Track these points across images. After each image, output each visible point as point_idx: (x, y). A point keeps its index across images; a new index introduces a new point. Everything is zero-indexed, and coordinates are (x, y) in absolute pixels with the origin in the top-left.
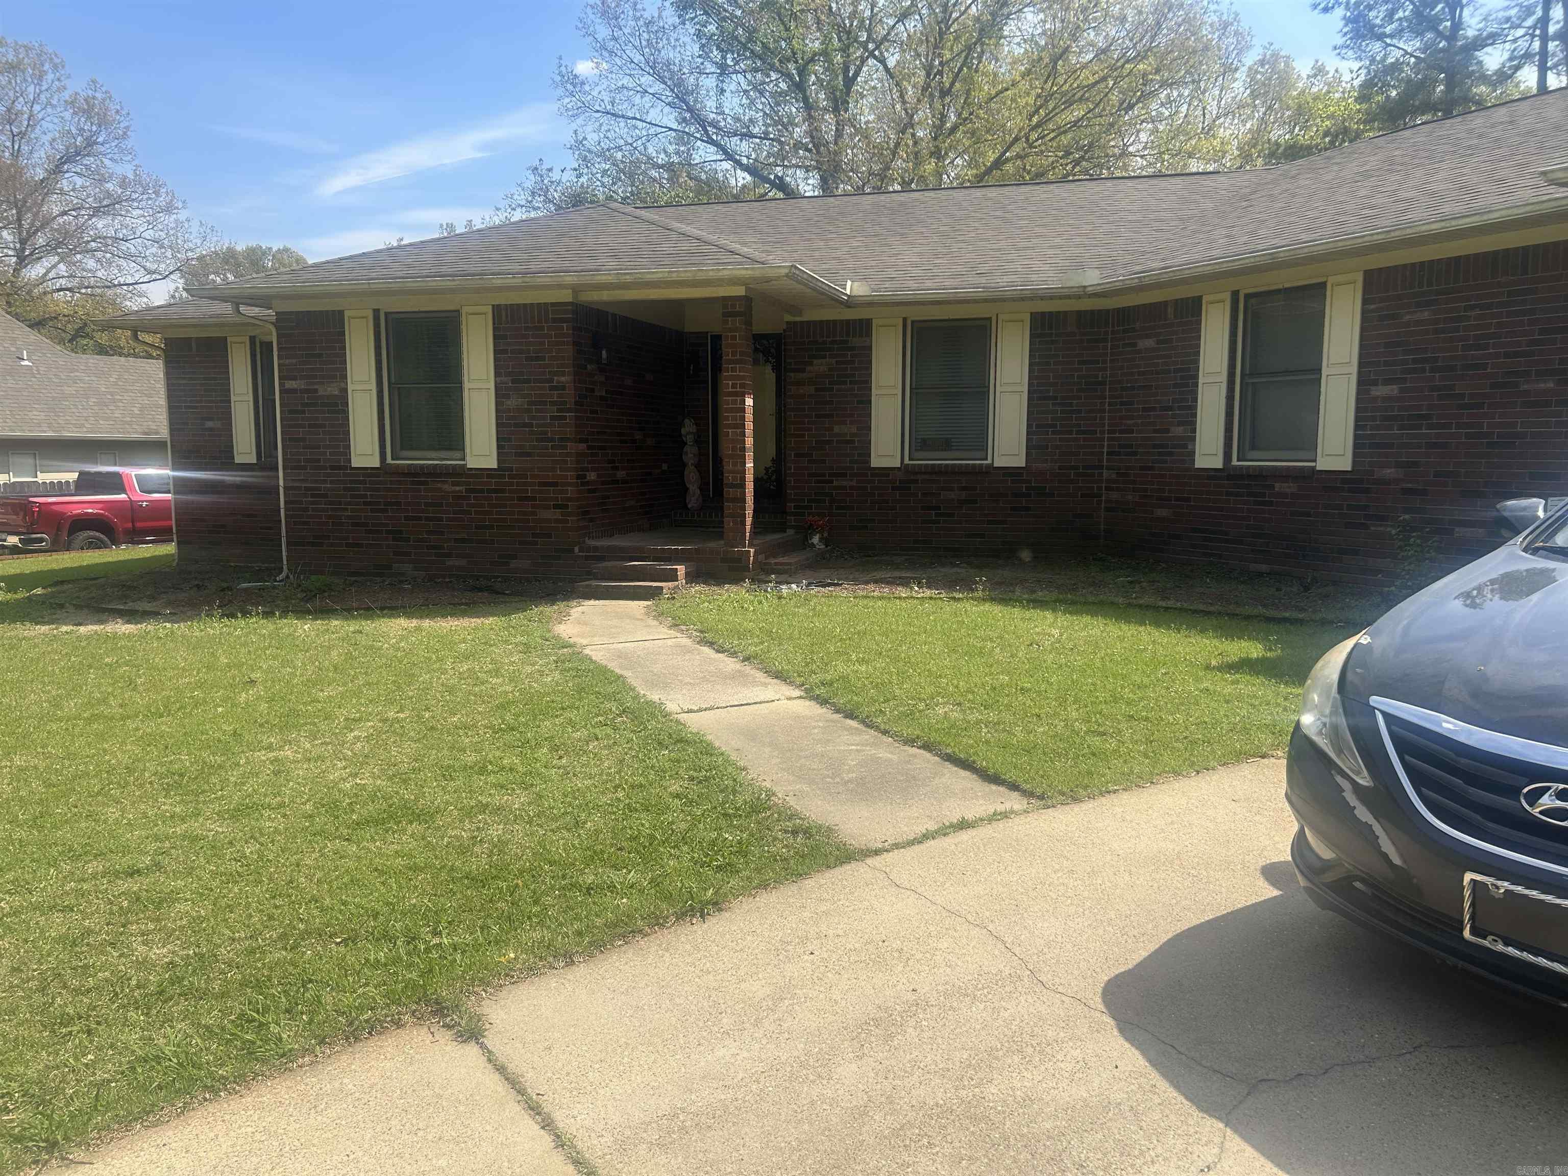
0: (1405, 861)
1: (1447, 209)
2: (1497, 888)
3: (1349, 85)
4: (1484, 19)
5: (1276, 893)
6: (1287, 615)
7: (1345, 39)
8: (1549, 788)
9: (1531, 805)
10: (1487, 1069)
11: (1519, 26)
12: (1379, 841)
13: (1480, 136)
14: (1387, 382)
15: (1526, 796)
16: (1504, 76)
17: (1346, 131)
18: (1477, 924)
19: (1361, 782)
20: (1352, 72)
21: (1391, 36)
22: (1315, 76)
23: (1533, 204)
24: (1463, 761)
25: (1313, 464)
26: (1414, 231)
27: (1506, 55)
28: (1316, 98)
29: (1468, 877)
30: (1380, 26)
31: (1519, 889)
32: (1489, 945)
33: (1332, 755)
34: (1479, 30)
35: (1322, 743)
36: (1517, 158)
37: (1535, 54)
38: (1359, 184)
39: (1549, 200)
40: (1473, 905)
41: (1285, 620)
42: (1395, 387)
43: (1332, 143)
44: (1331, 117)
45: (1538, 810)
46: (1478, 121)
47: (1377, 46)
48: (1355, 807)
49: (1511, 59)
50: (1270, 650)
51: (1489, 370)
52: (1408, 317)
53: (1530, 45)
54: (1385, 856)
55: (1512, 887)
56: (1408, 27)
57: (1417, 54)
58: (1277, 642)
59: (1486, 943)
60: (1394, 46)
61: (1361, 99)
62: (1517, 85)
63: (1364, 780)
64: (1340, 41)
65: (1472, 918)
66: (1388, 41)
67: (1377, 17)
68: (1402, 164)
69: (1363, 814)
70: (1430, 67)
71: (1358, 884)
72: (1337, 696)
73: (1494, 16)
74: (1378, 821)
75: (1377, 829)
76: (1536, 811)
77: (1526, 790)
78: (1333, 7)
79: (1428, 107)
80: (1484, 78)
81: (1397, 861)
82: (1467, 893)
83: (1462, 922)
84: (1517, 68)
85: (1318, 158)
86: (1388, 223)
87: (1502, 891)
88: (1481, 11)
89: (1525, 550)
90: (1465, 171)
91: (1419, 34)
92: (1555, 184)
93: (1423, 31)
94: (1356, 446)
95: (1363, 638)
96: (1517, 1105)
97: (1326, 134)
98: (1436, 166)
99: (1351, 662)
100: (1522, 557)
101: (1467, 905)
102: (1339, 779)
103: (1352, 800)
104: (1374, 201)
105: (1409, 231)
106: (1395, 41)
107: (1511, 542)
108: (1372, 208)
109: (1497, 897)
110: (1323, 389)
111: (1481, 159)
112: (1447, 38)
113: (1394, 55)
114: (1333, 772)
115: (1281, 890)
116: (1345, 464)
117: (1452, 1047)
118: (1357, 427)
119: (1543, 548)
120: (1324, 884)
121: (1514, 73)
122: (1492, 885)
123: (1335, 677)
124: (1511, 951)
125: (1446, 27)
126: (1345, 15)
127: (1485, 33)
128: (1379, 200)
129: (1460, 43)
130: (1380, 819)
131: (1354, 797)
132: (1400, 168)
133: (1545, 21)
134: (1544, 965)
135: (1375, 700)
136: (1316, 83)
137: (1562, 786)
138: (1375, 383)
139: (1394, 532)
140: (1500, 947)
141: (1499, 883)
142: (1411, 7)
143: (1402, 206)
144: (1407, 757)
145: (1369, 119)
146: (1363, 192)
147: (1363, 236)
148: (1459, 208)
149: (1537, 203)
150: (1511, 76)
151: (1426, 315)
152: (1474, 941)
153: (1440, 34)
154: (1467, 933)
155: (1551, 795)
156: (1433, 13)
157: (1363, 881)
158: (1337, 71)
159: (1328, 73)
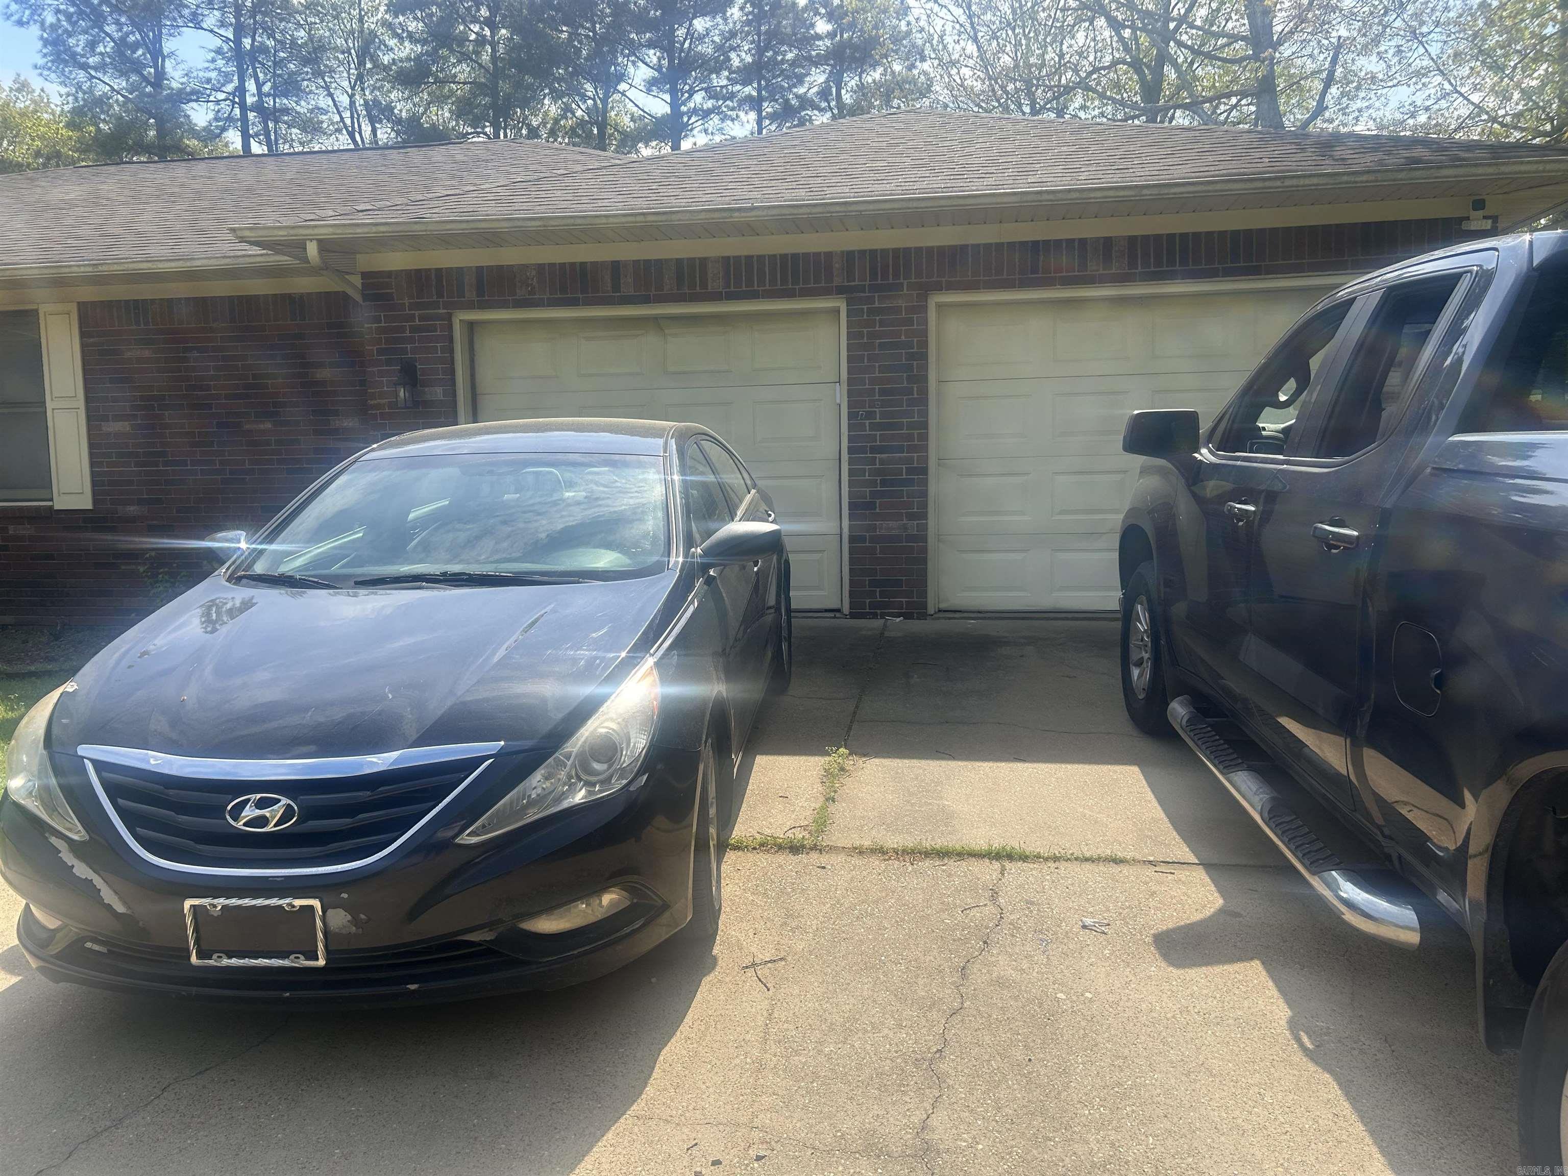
0: (129, 908)
1: (154, 251)
2: (215, 906)
3: (59, 109)
4: (187, 75)
5: (15, 980)
6: (33, 668)
7: (45, 60)
8: (248, 800)
9: (236, 819)
10: (233, 1080)
11: (219, 90)
12: (101, 894)
13: (182, 185)
14: (118, 418)
15: (231, 812)
16: (211, 135)
17: (58, 155)
18: (204, 947)
19: (76, 837)
20: (61, 96)
21: (96, 69)
22: (19, 90)
23: (230, 257)
24: (172, 792)
25: (50, 503)
26: (121, 268)
27: (211, 115)
28: (23, 114)
29: (188, 903)
30: (83, 56)
31: (234, 902)
32: (215, 964)
33: (45, 816)
34: (182, 84)
35: (34, 806)
36: (216, 212)
37: (238, 120)
38: (64, 211)
39: (244, 256)
40: (196, 930)
41: (31, 674)
42: (127, 423)
43: (45, 165)
44: (42, 138)
45: (241, 823)
46: (180, 170)
47: (81, 75)
48: (73, 866)
49: (217, 119)
50: (12, 710)
51: (214, 410)
52: (130, 354)
53: (232, 110)
54: (109, 907)
55: (228, 902)
56: (111, 63)
57: (124, 92)
58: (19, 699)
59: (211, 962)
60: (99, 79)
61: (70, 125)
62: (226, 145)
63: (78, 834)
64: (41, 61)
65: (197, 942)
66: (93, 73)
67: (78, 46)
68: (108, 199)
69: (82, 870)
70: (138, 110)
71: (89, 945)
72: (44, 752)
73: (195, 74)
74: (99, 875)
75: (98, 881)
76: (240, 825)
77: (229, 808)
78: (28, 23)
79: (141, 147)
80: (193, 132)
81: (120, 908)
82: (189, 920)
83: (188, 949)
84: (224, 129)
85: (20, 177)
86: (94, 256)
87: (219, 908)
88: (182, 66)
89: (229, 580)
90: (169, 217)
91: (123, 74)
92: (246, 242)
93: (127, 72)
94: (94, 483)
95: (70, 687)
96: (260, 1104)
97: (38, 154)
98: (141, 207)
99: (56, 714)
100: (225, 586)
101: (190, 932)
102: (54, 840)
103: (68, 857)
104: (80, 232)
105: (116, 267)
106: (100, 75)
107: (216, 573)
108: (78, 238)
109: (216, 915)
110: (50, 424)
111: (183, 207)
112: (152, 85)
113: (101, 89)
114: (47, 835)
115: (19, 975)
116: (85, 502)
117: (200, 1073)
118: (92, 464)
119: (244, 577)
120: (52, 956)
121: (221, 133)
122: (210, 905)
123: (41, 732)
124: (234, 962)
125: (149, 73)
126: (42, 36)
127: (188, 89)
128: (85, 231)
129: (165, 93)
130: (101, 872)
131: (71, 855)
132: (105, 202)
133: (241, 90)
134: (264, 964)
135: (84, 750)
136: (21, 97)
137: (259, 796)
138: (105, 418)
139: (141, 569)
140: (226, 962)
141: (216, 901)
142: (113, 44)
143: (109, 241)
144: (119, 800)
145: (84, 148)
146: (69, 221)
147: (70, 266)
148: (165, 252)
149: (234, 257)
150: (219, 136)
151: (147, 353)
152: (202, 964)
153: (145, 79)
154: (194, 959)
155: (251, 806)
156: (135, 56)
157: (94, 940)
158: (42, 90)
159: (33, 91)
